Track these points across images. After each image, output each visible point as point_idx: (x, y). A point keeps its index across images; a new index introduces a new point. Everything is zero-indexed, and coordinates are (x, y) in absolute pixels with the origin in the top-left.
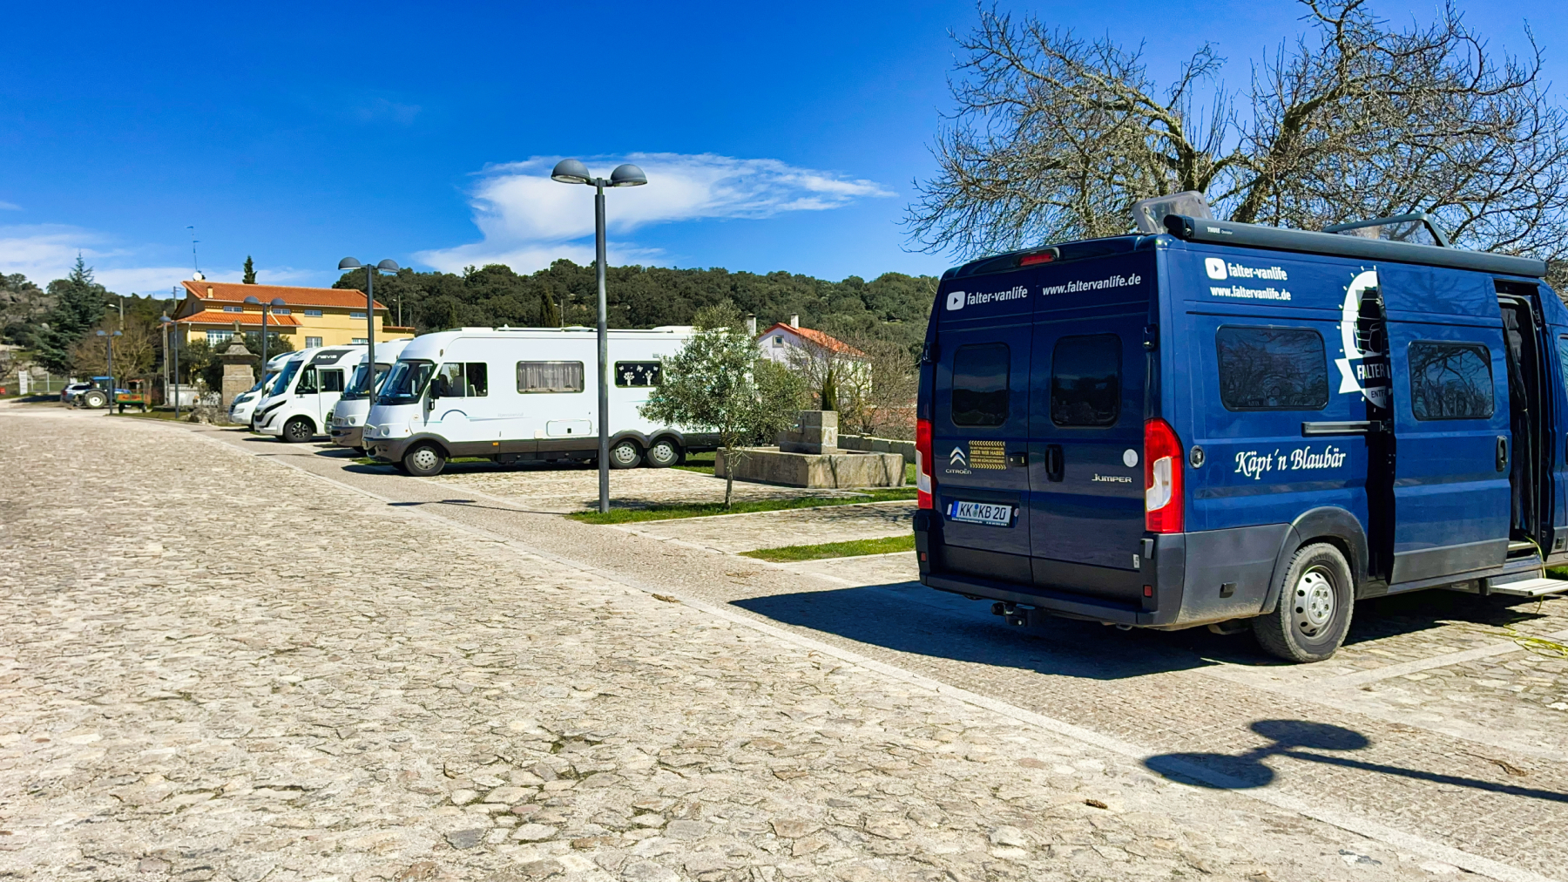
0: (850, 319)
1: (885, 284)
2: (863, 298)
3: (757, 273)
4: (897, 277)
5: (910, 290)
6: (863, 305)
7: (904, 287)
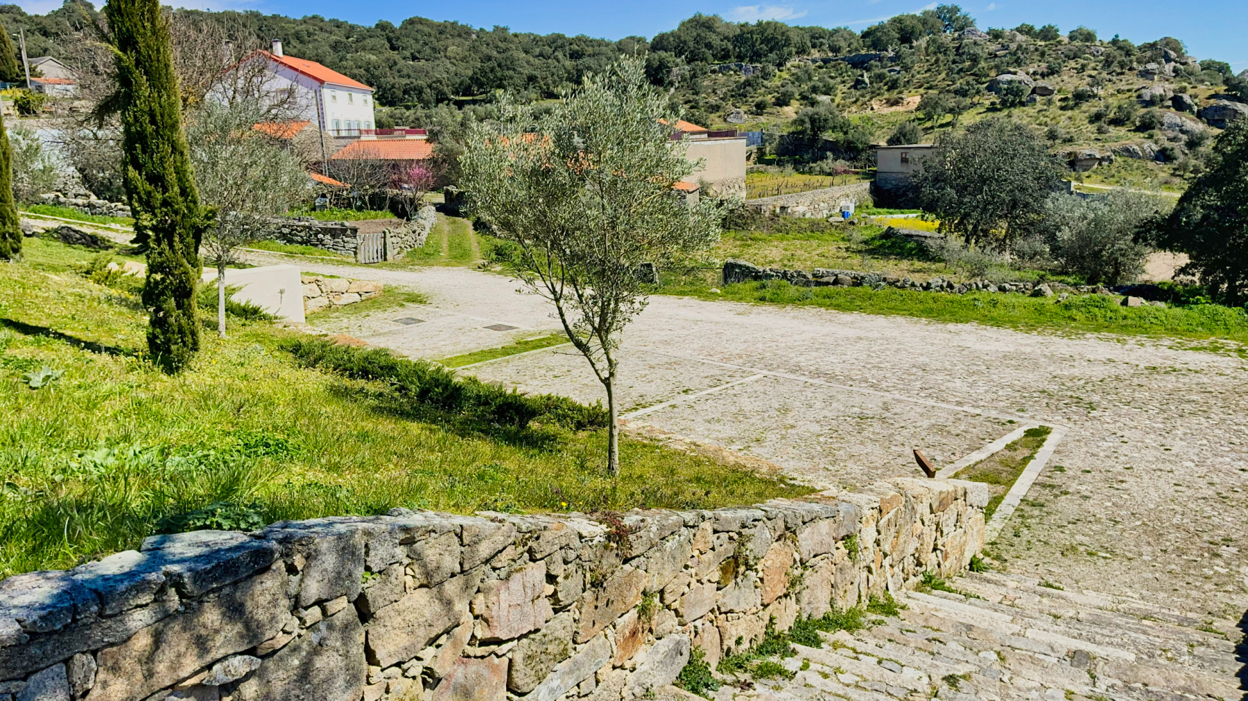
0: (373, 58)
1: (409, 27)
2: (389, 40)
3: (292, 17)
4: (421, 21)
5: (433, 33)
6: (387, 45)
7: (426, 30)
